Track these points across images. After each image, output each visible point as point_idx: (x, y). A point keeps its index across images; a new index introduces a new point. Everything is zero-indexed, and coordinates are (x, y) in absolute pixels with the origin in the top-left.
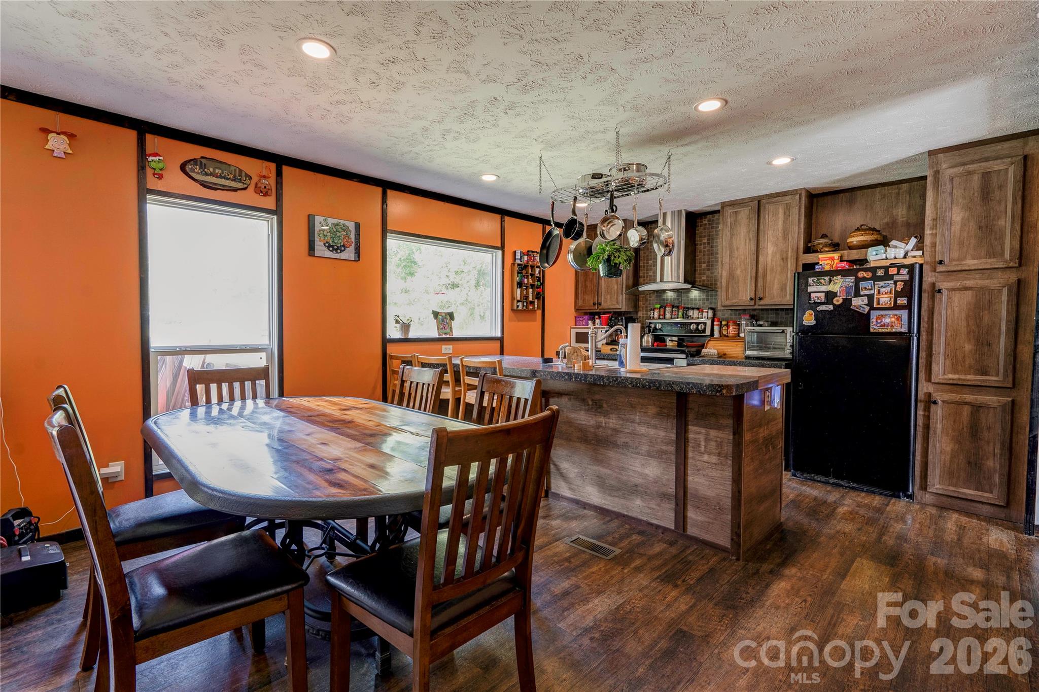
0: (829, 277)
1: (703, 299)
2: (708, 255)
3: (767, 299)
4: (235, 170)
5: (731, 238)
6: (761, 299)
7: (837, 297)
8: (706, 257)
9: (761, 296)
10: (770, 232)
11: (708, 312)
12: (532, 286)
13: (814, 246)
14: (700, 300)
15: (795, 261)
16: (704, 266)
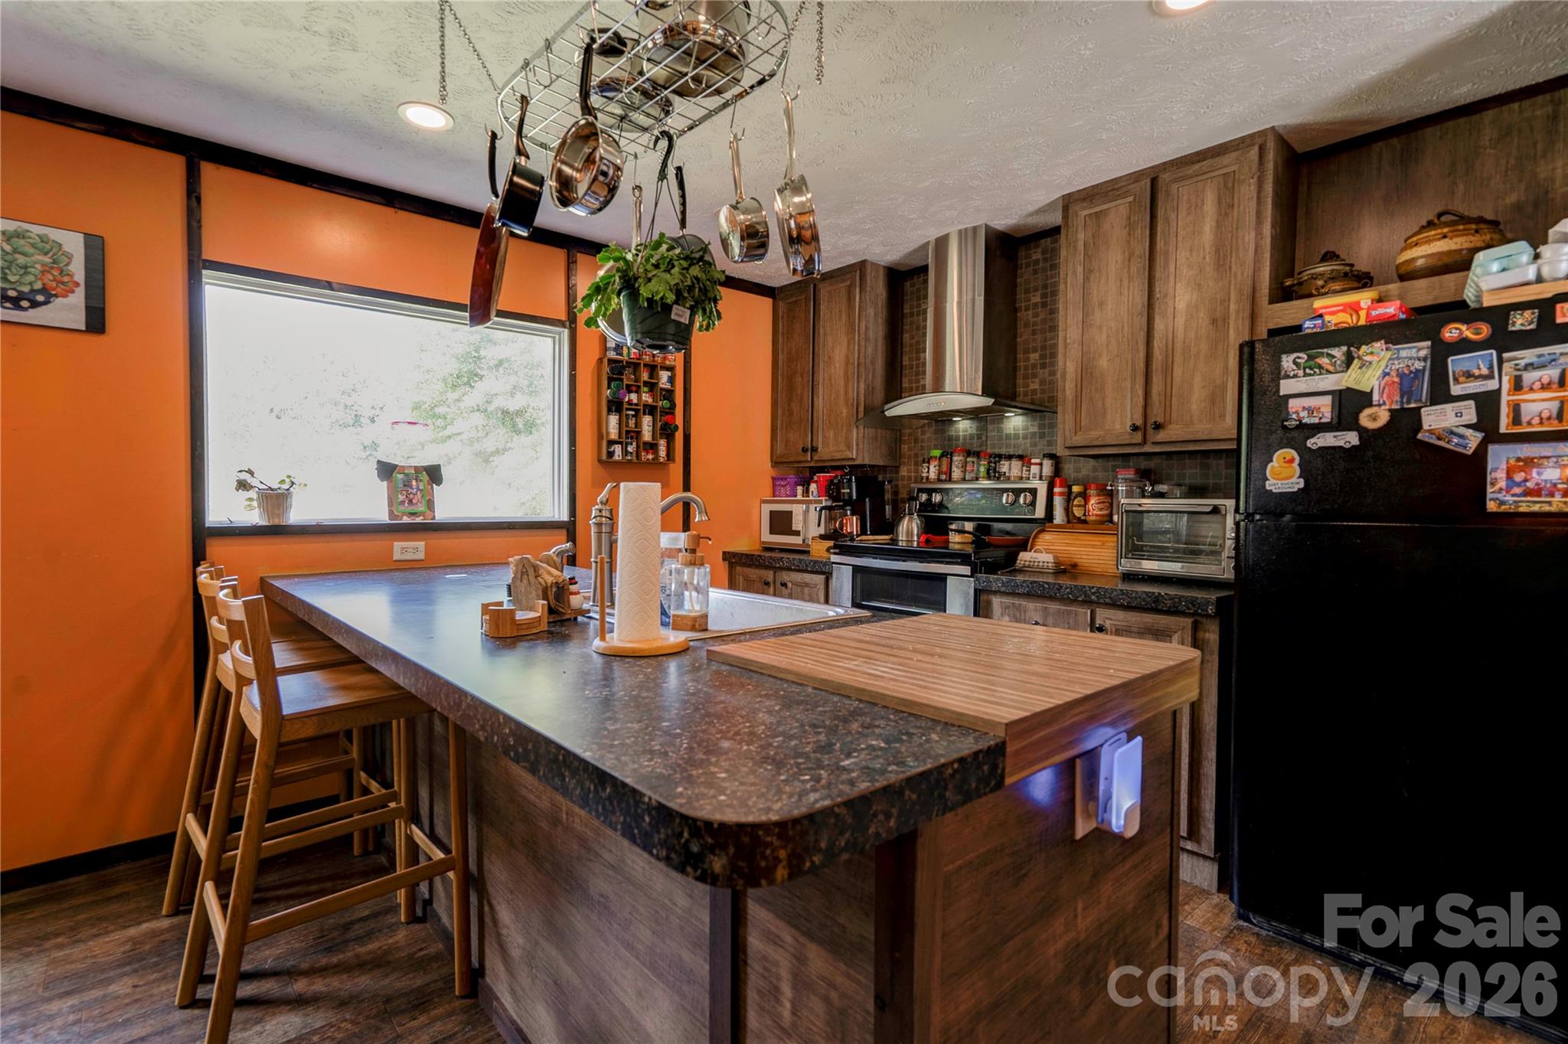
0: (1345, 348)
1: (1033, 434)
2: (1043, 332)
3: (1173, 426)
5: (1086, 279)
6: (1158, 427)
7: (1370, 405)
8: (1039, 337)
9: (1160, 420)
10: (1183, 255)
11: (1041, 464)
12: (651, 410)
13: (1300, 284)
14: (1025, 437)
15: (1247, 323)
16: (1034, 357)
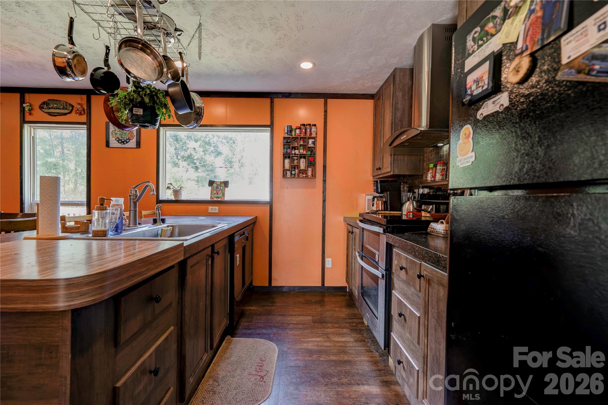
0: (503, 4)
4: (64, 103)
12: (304, 156)
